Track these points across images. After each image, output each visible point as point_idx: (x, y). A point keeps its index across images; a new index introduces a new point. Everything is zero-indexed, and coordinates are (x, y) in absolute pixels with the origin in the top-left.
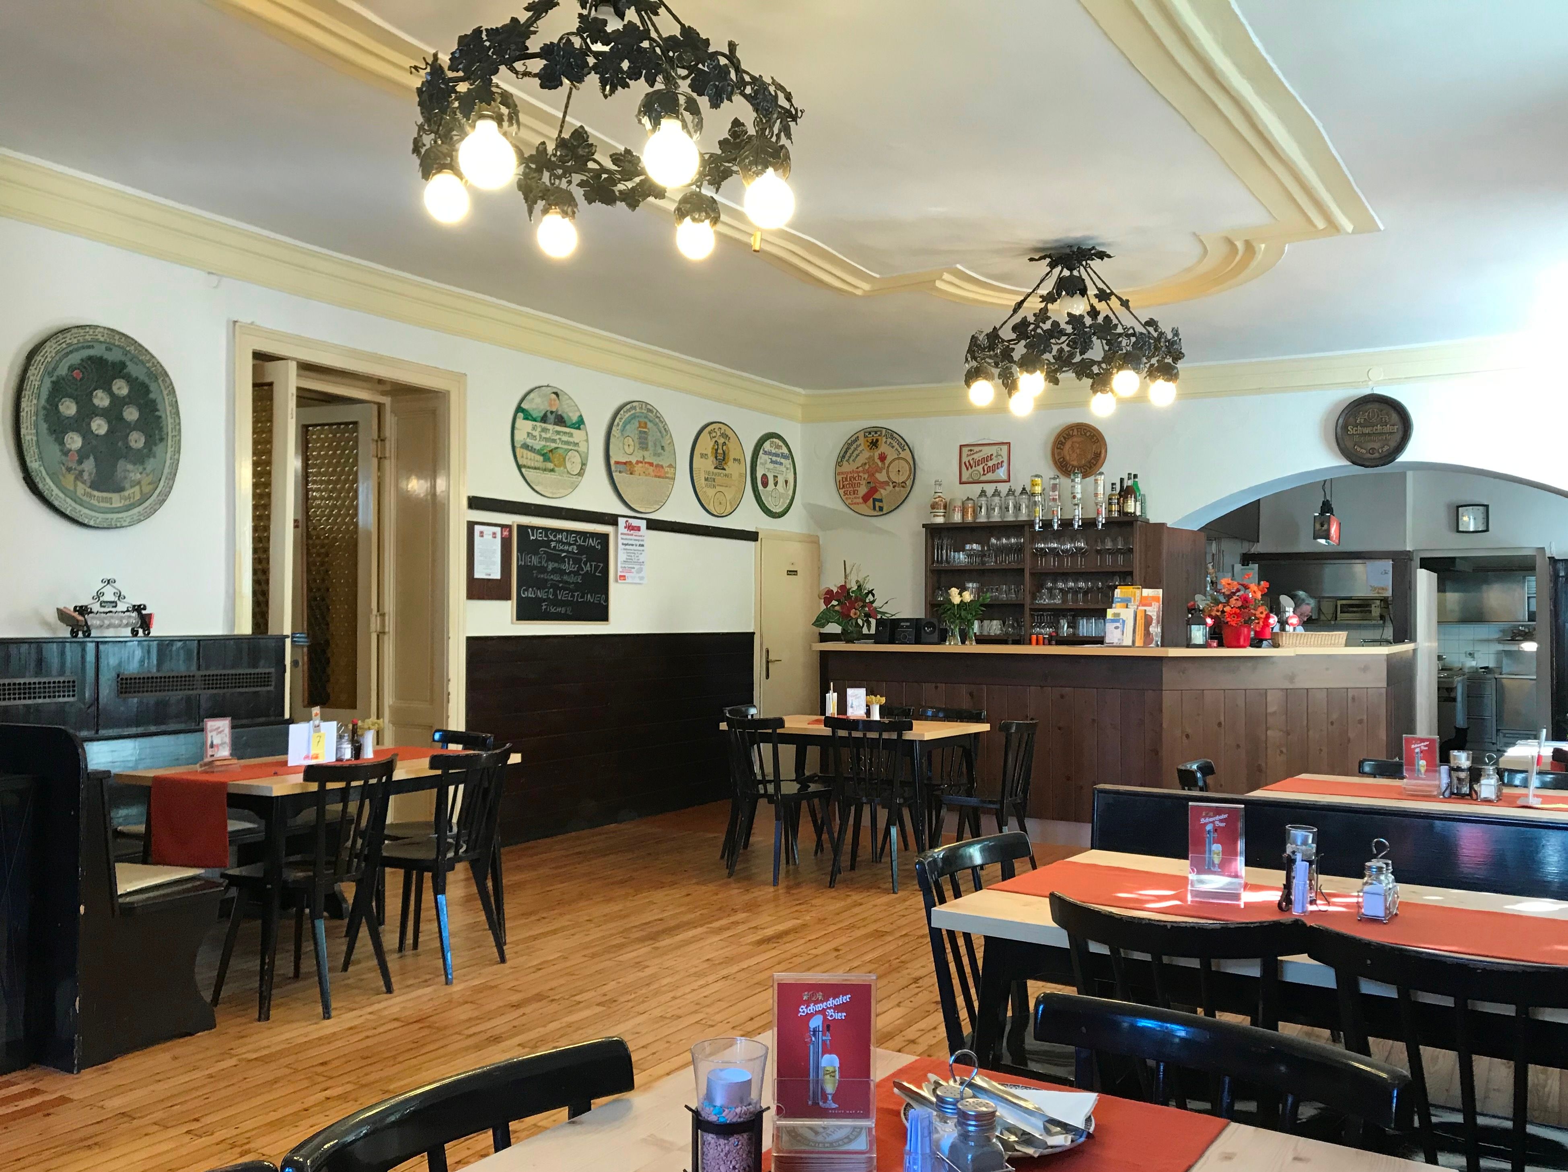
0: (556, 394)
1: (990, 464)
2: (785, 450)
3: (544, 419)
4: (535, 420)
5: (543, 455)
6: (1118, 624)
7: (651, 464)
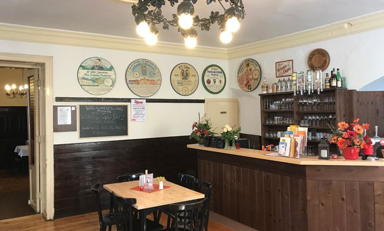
0: (99, 60)
1: (286, 69)
2: (219, 70)
3: (93, 68)
4: (88, 69)
5: (93, 81)
6: (284, 145)
7: (148, 80)
